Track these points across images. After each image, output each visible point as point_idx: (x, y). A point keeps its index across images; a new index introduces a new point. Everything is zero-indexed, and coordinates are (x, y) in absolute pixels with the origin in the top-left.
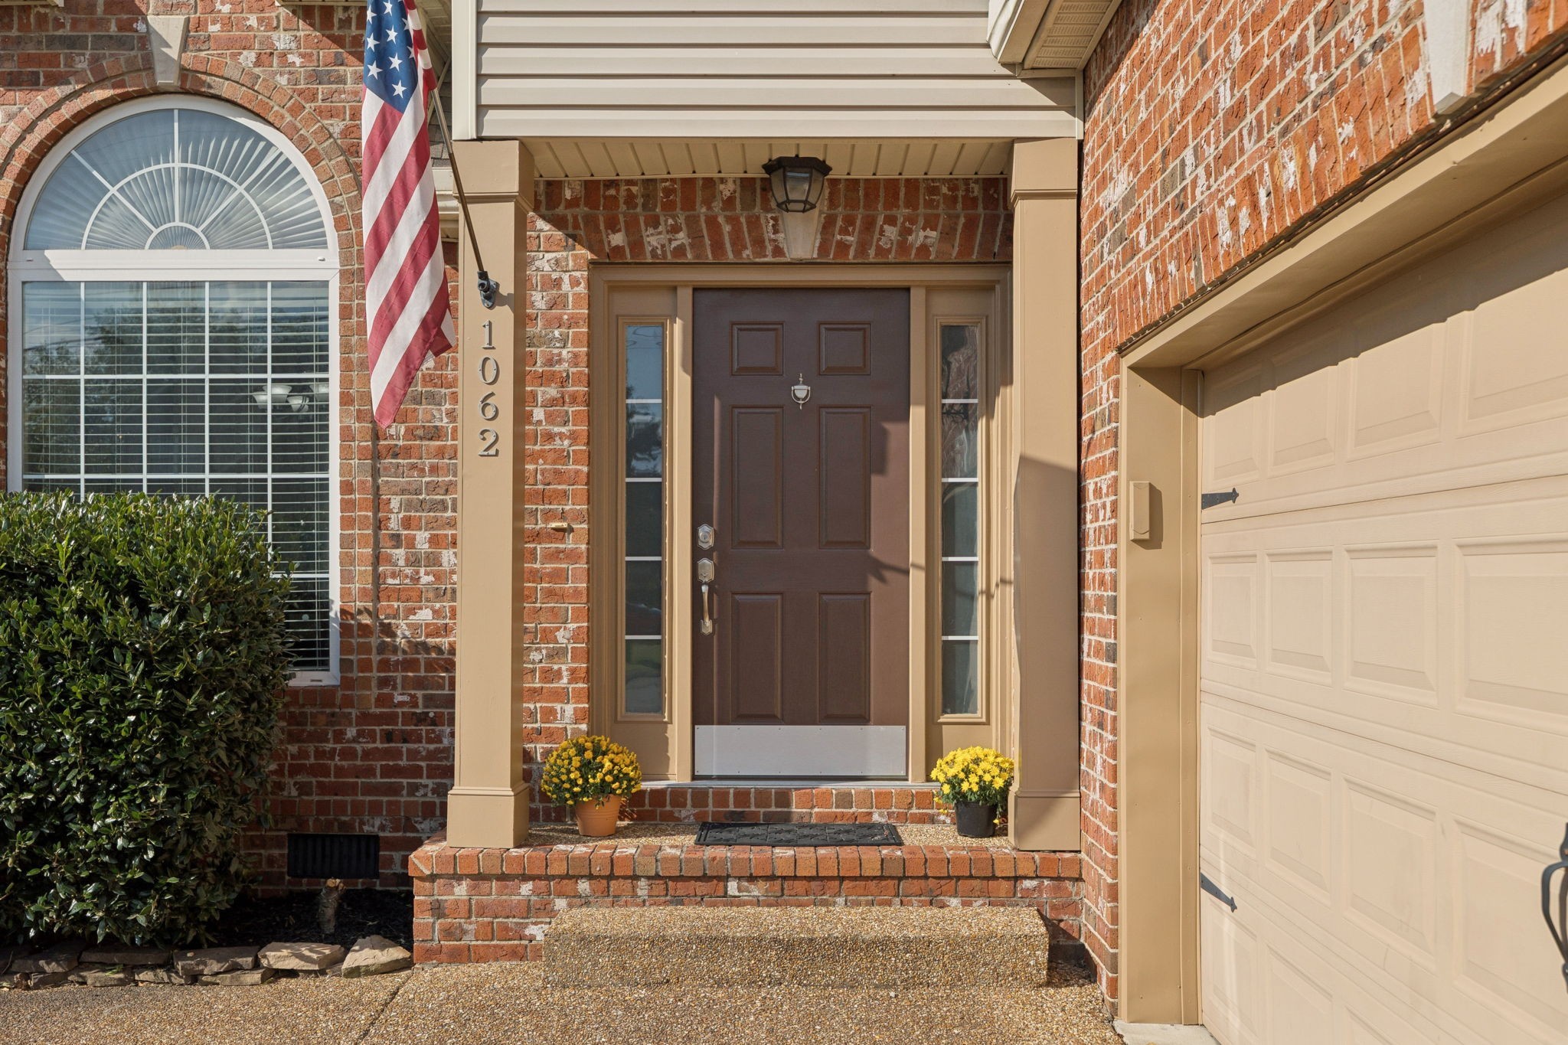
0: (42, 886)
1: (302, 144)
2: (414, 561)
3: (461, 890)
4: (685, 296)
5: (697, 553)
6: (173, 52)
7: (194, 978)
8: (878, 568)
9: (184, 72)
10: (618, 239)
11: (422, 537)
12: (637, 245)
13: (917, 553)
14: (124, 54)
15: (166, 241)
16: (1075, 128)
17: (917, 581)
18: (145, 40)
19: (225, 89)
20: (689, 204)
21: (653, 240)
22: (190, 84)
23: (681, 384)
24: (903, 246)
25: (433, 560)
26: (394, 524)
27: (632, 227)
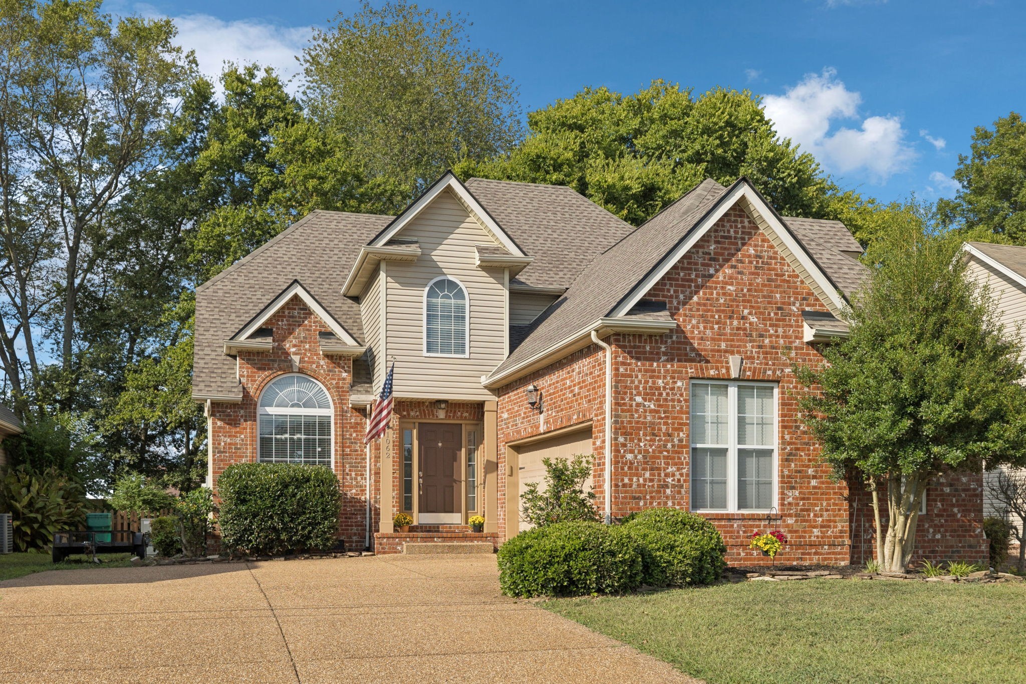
0: (311, 538)
1: (326, 386)
2: (351, 479)
3: (385, 540)
4: (417, 425)
5: (419, 477)
6: (297, 364)
7: (335, 557)
8: (455, 481)
9: (300, 369)
10: (405, 413)
11: (353, 474)
12: (409, 414)
13: (463, 478)
14: (286, 364)
15: (293, 406)
16: (497, 399)
17: (463, 484)
18: (291, 361)
19: (309, 373)
20: (419, 406)
21: (412, 414)
22: (301, 371)
23: (416, 443)
24: (461, 416)
25: (356, 479)
26: (347, 471)
27: (408, 411)
